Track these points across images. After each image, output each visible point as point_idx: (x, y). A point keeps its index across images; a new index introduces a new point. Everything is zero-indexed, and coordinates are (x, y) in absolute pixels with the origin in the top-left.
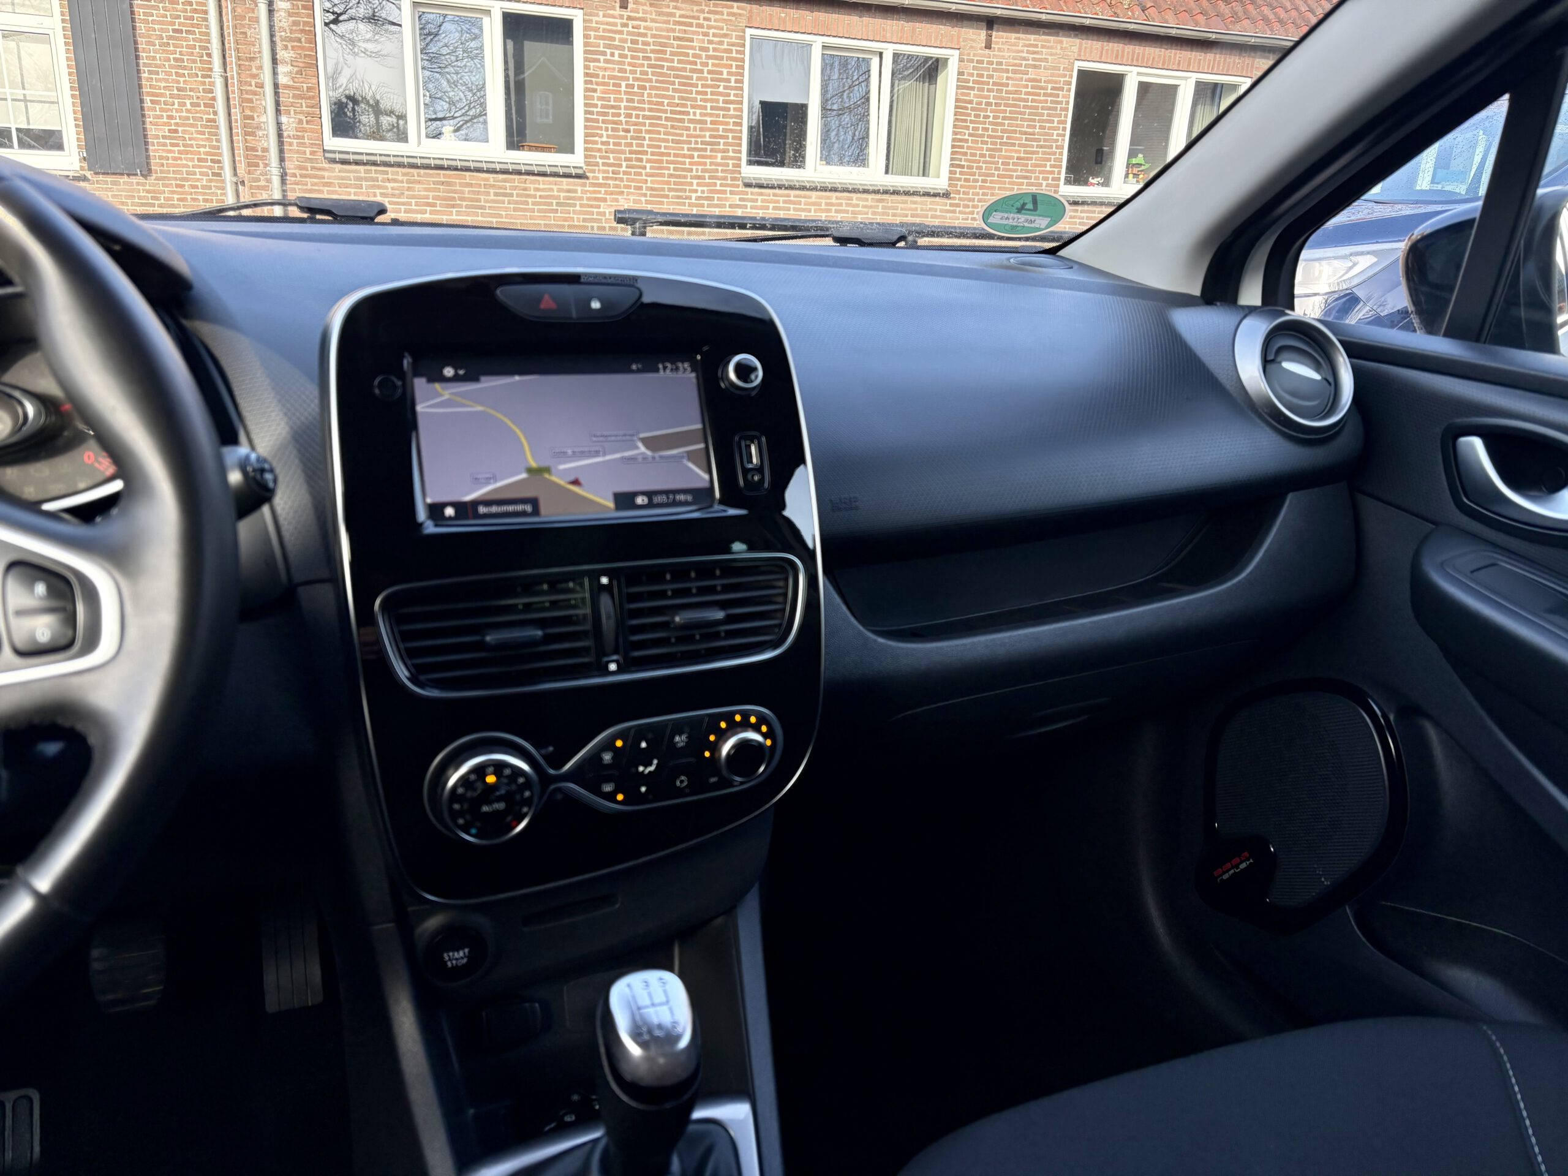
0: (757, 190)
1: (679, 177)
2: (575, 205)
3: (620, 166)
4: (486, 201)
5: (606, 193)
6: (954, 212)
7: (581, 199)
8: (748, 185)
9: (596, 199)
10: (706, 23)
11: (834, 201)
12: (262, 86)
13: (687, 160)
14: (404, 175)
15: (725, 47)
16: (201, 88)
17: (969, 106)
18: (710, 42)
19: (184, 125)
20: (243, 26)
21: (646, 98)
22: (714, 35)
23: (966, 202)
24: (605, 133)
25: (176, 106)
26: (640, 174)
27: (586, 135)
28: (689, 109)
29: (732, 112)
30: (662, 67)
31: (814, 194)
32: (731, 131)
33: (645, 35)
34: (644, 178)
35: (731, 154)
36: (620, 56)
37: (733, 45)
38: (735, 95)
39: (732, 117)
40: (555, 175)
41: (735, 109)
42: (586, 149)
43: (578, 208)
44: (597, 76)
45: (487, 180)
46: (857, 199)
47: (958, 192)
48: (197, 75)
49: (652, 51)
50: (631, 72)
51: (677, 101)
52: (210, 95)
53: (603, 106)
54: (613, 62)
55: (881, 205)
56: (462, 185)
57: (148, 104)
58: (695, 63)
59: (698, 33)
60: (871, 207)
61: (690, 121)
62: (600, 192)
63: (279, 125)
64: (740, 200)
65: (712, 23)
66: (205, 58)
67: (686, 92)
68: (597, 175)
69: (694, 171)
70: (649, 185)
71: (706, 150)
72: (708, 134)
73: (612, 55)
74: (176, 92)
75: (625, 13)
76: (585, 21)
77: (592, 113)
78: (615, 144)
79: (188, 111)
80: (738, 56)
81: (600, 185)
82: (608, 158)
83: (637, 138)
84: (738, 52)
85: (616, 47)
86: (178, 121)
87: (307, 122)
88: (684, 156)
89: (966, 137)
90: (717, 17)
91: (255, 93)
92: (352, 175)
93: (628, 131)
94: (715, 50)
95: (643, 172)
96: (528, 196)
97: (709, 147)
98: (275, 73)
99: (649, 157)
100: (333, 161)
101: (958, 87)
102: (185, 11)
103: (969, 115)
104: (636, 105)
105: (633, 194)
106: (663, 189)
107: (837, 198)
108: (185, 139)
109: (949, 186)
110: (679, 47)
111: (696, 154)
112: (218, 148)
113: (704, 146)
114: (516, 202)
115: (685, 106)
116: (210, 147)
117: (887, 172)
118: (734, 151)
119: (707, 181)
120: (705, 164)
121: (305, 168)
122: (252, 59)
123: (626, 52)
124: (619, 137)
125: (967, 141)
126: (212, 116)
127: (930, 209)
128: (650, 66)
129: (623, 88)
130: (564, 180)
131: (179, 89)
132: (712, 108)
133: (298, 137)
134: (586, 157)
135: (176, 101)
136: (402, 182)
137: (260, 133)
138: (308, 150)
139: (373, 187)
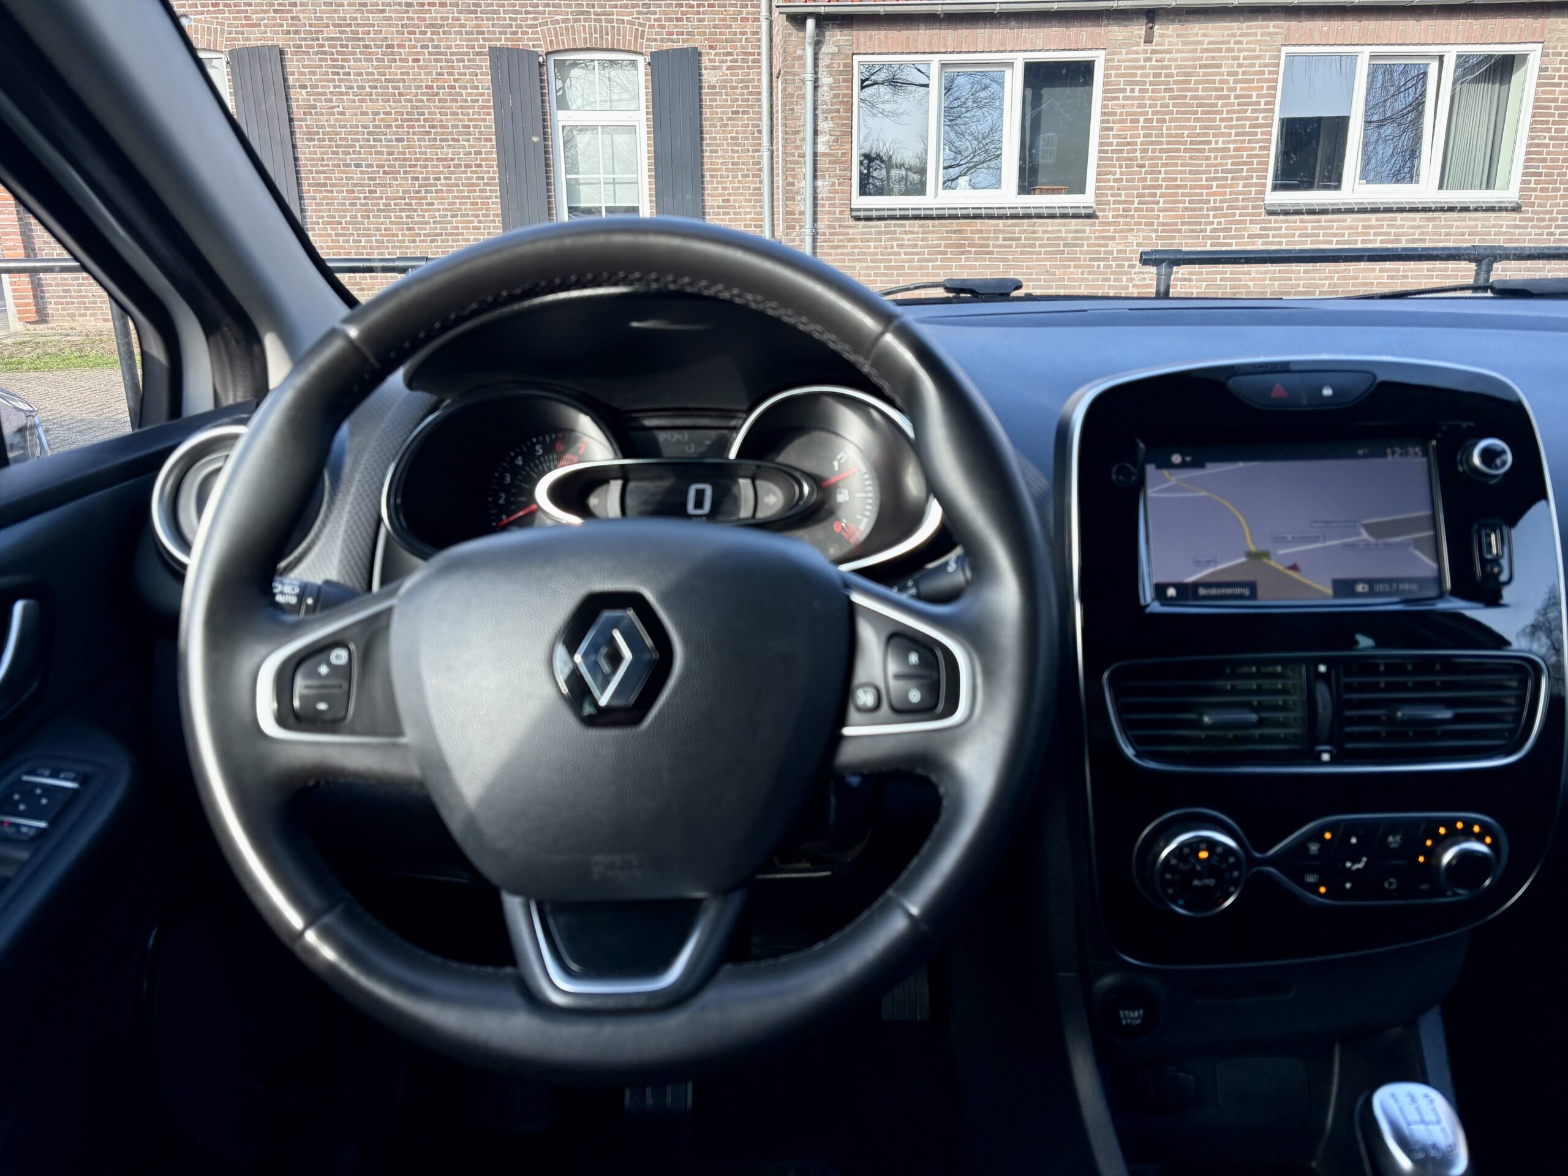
0: (1282, 217)
1: (1194, 209)
2: (1082, 245)
3: (1133, 202)
4: (995, 246)
5: (1115, 231)
6: (1526, 227)
7: (1089, 238)
8: (1271, 213)
9: (1103, 238)
10: (1237, 46)
11: (1374, 222)
12: (803, 156)
13: (1205, 191)
14: (920, 226)
15: (1257, 68)
16: (751, 161)
17: (1553, 105)
18: (1239, 66)
19: (735, 195)
20: (791, 103)
21: (1164, 132)
22: (1245, 58)
23: (1541, 215)
24: (1118, 170)
25: (730, 179)
26: (1153, 210)
27: (1099, 174)
28: (1211, 138)
29: (1259, 136)
30: (1185, 97)
31: (1349, 217)
32: (1257, 156)
33: (1169, 67)
34: (1156, 213)
35: (1254, 180)
36: (1140, 91)
37: (1266, 66)
38: (1263, 118)
39: (1258, 141)
40: (1064, 216)
41: (1262, 133)
42: (1098, 188)
43: (1085, 248)
44: (1115, 114)
45: (997, 225)
46: (1402, 219)
47: (1532, 205)
48: (748, 150)
49: (1175, 83)
50: (1151, 106)
51: (1198, 131)
52: (758, 167)
53: (1118, 144)
54: (1133, 98)
55: (1431, 224)
56: (973, 232)
57: (707, 178)
58: (1222, 89)
59: (1227, 58)
60: (1419, 227)
61: (1211, 150)
62: (1109, 231)
63: (815, 188)
64: (1261, 229)
65: (1244, 46)
66: (756, 134)
67: (1210, 120)
68: (1107, 213)
69: (1212, 202)
70: (1161, 220)
71: (1226, 179)
72: (1230, 161)
73: (1133, 91)
74: (730, 166)
75: (1149, 47)
76: (1106, 61)
77: (1106, 152)
78: (1128, 180)
79: (739, 182)
80: (1271, 76)
81: (1109, 224)
82: (1120, 195)
83: (1152, 172)
84: (1270, 73)
85: (1137, 83)
86: (731, 191)
87: (839, 184)
88: (1202, 187)
89: (1547, 141)
90: (1250, 38)
91: (797, 163)
92: (873, 230)
93: (1142, 166)
94: (1244, 73)
95: (1156, 207)
96: (1036, 239)
97: (1230, 176)
98: (815, 143)
99: (1163, 191)
100: (858, 219)
101: (1539, 85)
102: (742, 94)
103: (1553, 115)
104: (1154, 139)
105: (1143, 230)
106: (1176, 224)
107: (1377, 220)
108: (735, 208)
109: (1519, 199)
110: (1205, 74)
111: (1215, 184)
112: (761, 213)
113: (1224, 175)
114: (1024, 246)
115: (1206, 135)
116: (755, 213)
117: (1441, 187)
118: (1258, 178)
119: (1225, 211)
120: (1225, 193)
121: (834, 227)
122: (797, 132)
123: (1148, 87)
124: (1132, 173)
125: (1547, 145)
126: (758, 185)
127: (1494, 226)
128: (1171, 98)
129: (1141, 124)
130: (1073, 221)
131: (733, 164)
132: (1236, 135)
133: (830, 199)
134: (1097, 196)
135: (730, 174)
136: (918, 233)
137: (798, 197)
138: (837, 210)
139: (892, 239)
